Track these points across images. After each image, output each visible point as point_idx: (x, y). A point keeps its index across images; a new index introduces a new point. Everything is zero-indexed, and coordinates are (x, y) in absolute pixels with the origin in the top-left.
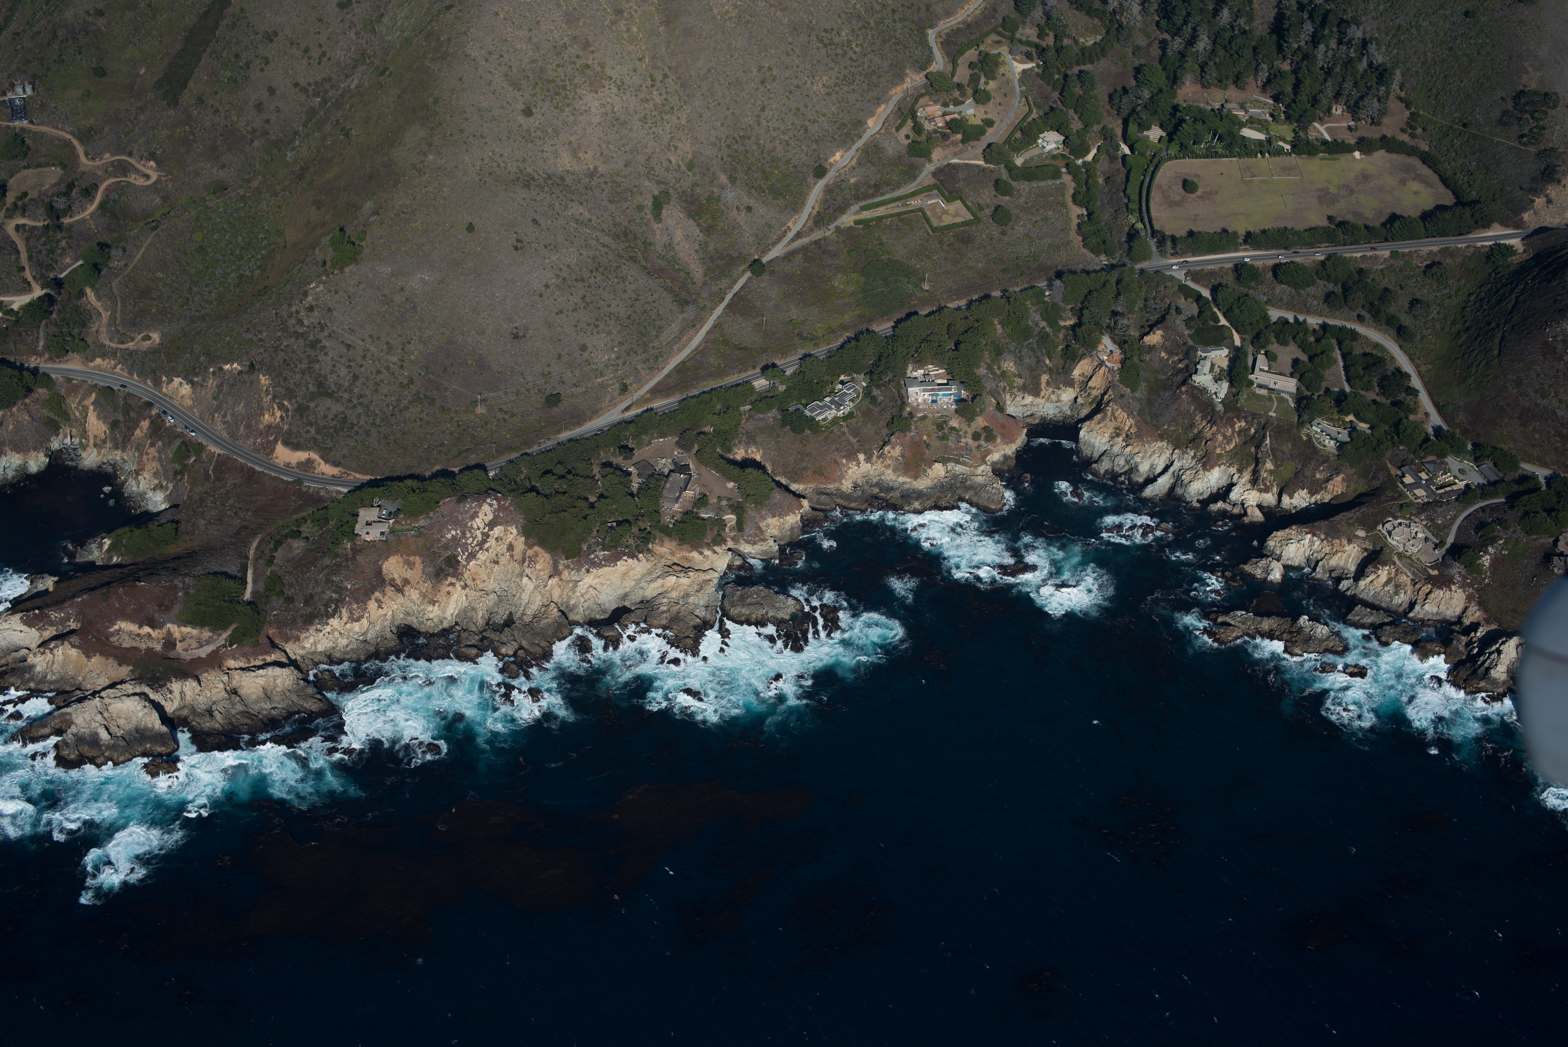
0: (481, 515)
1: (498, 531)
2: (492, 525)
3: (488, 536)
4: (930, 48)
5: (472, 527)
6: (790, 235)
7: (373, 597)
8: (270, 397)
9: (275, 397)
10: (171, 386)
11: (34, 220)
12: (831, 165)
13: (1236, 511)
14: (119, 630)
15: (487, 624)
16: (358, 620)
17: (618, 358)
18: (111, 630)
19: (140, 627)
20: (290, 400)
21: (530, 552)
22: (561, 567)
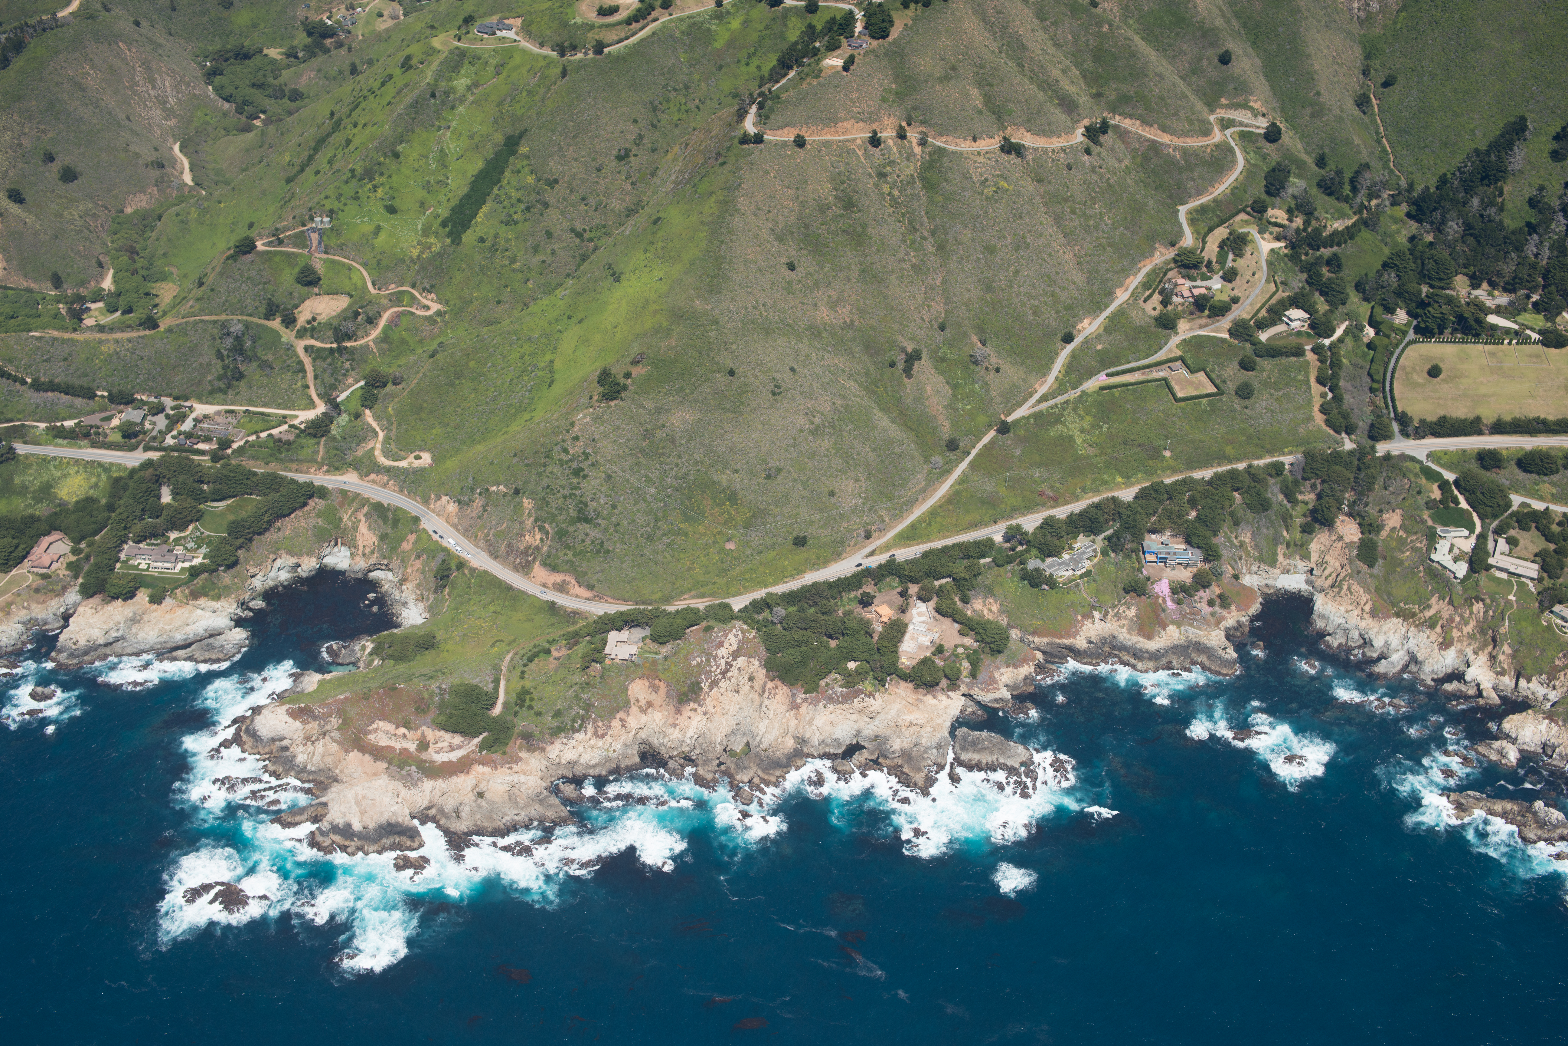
0: (726, 644)
1: (741, 661)
2: (736, 655)
3: (731, 666)
4: (1180, 224)
5: (716, 656)
6: (1036, 397)
7: (618, 716)
8: (532, 519)
9: (536, 520)
10: (438, 504)
11: (322, 341)
12: (1079, 331)
13: (1472, 692)
14: (377, 729)
15: (725, 750)
16: (602, 736)
17: (863, 503)
18: (370, 728)
19: (397, 728)
20: (551, 523)
21: (770, 685)
22: (799, 701)
